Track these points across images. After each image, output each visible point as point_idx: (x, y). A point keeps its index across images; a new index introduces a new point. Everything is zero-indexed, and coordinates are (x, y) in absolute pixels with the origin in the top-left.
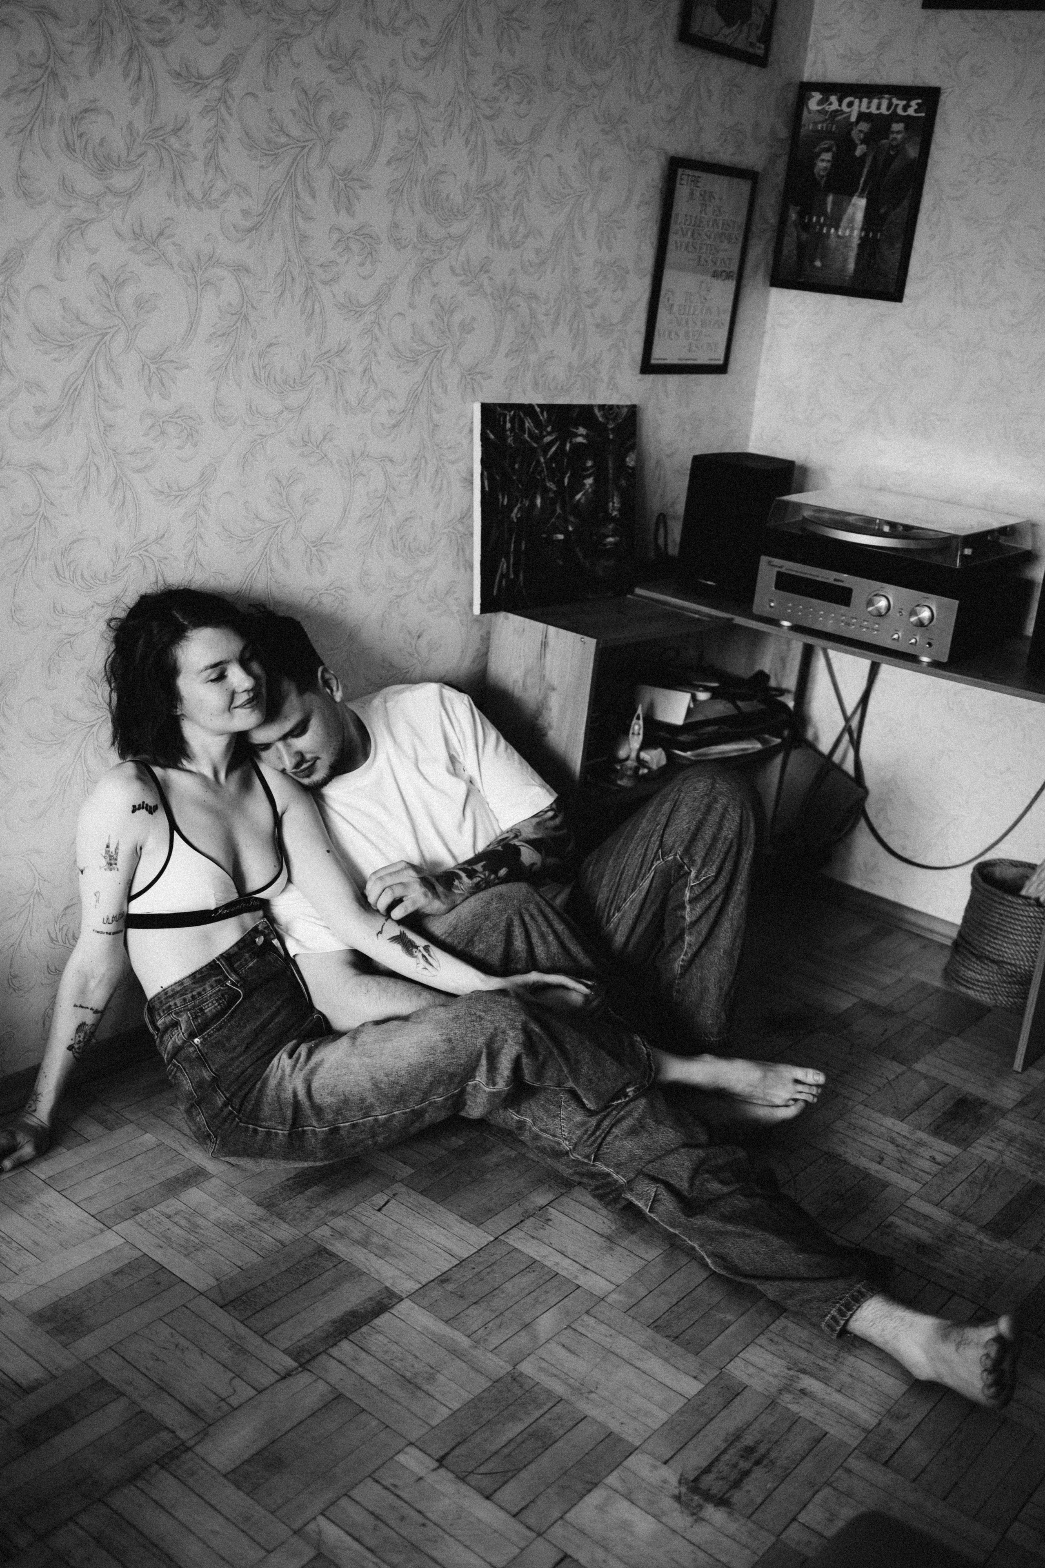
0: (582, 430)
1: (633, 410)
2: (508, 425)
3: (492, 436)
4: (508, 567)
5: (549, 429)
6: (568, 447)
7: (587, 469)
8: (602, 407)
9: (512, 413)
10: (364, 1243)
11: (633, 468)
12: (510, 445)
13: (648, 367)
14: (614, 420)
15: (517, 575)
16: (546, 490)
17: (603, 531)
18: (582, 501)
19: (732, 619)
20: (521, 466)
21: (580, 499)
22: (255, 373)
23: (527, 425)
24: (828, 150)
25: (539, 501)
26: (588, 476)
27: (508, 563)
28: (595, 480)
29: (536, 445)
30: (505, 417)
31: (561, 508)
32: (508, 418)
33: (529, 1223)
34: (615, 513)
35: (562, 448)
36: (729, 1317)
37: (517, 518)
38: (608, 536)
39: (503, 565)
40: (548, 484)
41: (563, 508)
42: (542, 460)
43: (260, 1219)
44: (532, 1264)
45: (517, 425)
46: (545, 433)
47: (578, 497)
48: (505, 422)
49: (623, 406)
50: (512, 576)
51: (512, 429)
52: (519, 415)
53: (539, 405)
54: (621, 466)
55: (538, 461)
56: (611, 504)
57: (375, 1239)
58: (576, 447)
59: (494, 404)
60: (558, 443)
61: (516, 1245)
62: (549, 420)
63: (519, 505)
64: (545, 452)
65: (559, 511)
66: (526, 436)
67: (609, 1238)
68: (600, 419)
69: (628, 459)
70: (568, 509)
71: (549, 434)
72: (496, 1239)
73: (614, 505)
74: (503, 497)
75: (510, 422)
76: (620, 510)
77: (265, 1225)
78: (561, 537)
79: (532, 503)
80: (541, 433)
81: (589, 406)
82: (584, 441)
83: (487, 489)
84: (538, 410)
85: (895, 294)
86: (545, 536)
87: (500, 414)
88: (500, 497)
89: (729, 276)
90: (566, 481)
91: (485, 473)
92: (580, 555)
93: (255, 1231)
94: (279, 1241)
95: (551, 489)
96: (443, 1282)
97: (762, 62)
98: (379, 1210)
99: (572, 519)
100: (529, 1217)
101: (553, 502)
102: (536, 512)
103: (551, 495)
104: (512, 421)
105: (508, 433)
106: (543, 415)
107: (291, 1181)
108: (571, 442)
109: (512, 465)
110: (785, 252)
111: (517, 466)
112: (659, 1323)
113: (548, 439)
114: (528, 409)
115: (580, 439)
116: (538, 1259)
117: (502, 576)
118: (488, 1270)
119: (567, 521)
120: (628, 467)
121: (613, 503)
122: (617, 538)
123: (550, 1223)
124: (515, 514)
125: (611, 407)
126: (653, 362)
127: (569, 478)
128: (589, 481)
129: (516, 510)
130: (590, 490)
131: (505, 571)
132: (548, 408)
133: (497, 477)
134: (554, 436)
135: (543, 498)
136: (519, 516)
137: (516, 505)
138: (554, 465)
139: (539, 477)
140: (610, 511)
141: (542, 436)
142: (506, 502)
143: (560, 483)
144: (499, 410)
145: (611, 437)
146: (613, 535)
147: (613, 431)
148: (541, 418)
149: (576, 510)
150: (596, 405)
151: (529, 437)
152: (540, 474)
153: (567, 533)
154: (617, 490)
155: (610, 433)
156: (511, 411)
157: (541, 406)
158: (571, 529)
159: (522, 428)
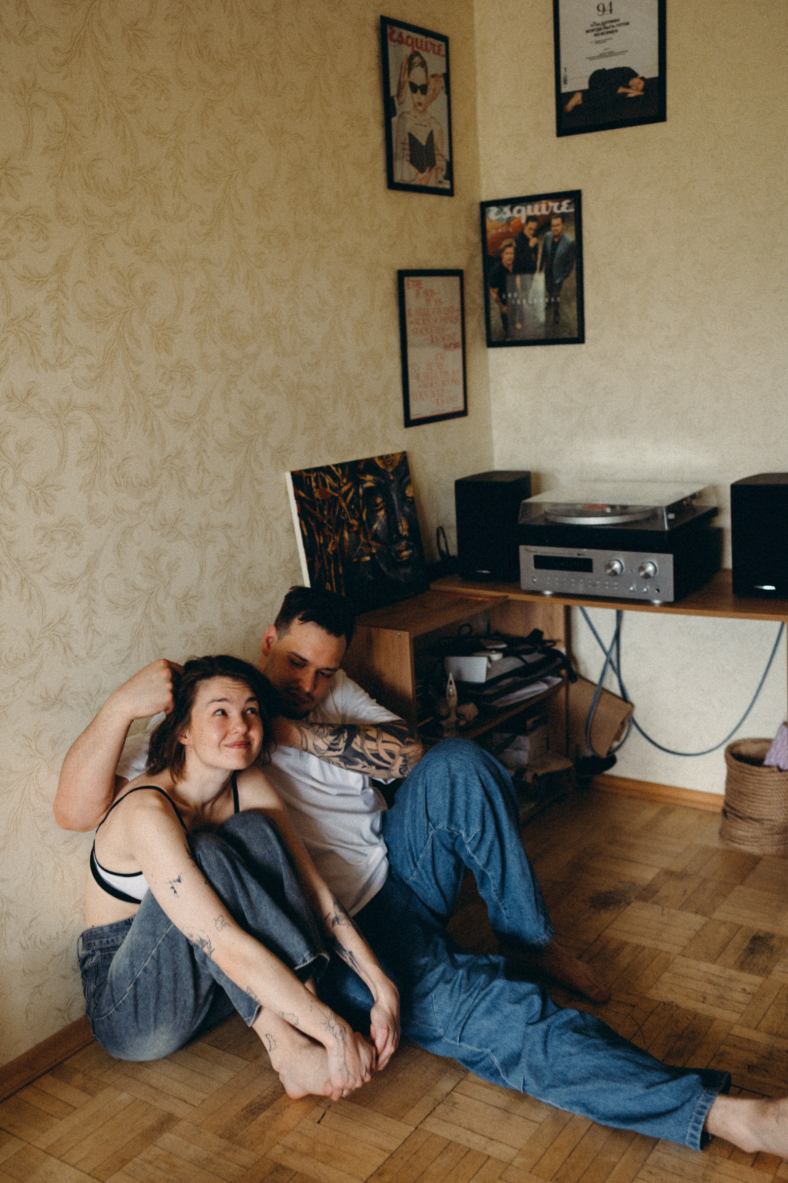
0: (369, 477)
1: (404, 456)
2: (314, 484)
3: (303, 495)
5: (345, 481)
6: (361, 491)
8: (381, 458)
10: (310, 1154)
11: (413, 498)
13: (409, 422)
14: (391, 465)
16: (350, 526)
17: (398, 548)
18: (379, 528)
19: (507, 597)
20: (329, 514)
22: (116, 483)
23: (327, 481)
24: (510, 245)
25: (346, 535)
26: (380, 510)
28: (386, 511)
29: (337, 495)
30: (310, 478)
32: (313, 479)
33: (440, 1109)
35: (356, 493)
36: (613, 1159)
37: (333, 551)
38: (402, 551)
41: (366, 537)
42: (344, 504)
43: (225, 1150)
44: (449, 1145)
45: (320, 484)
47: (375, 527)
48: (310, 482)
49: (397, 454)
51: (317, 487)
52: (321, 475)
54: (403, 498)
55: (341, 508)
56: (400, 527)
57: (319, 1149)
58: (367, 490)
59: (300, 471)
60: (353, 490)
61: (432, 1131)
62: (343, 475)
63: (332, 541)
64: (345, 500)
65: (362, 539)
66: (328, 490)
67: (505, 1110)
69: (407, 492)
70: (370, 538)
71: (345, 484)
72: (416, 1128)
73: (403, 528)
74: (320, 538)
76: (409, 530)
77: (229, 1154)
78: (368, 558)
79: (342, 538)
80: (339, 484)
81: (371, 459)
82: (373, 485)
83: (306, 534)
84: (334, 468)
85: (579, 339)
86: (355, 560)
87: (306, 478)
88: (317, 538)
89: (456, 346)
91: (303, 522)
92: (385, 569)
93: (222, 1161)
94: (244, 1167)
96: (380, 1175)
97: (450, 193)
98: (319, 1122)
99: (373, 543)
100: (439, 1105)
102: (346, 544)
103: (355, 529)
104: (316, 481)
106: (338, 471)
107: (244, 1111)
108: (362, 487)
109: (321, 512)
110: (493, 322)
111: (325, 513)
112: (558, 1176)
113: (345, 488)
114: (326, 470)
115: (369, 484)
116: (452, 1139)
118: (414, 1157)
119: (369, 546)
120: (409, 498)
121: (402, 526)
122: (411, 551)
123: (457, 1106)
124: (330, 548)
125: (387, 457)
126: (412, 417)
128: (381, 513)
129: (330, 545)
130: (383, 520)
132: (341, 466)
133: (312, 523)
134: (349, 485)
135: (349, 533)
136: (333, 549)
137: (330, 542)
138: (353, 507)
139: (343, 518)
140: (401, 532)
141: (341, 487)
142: (322, 541)
143: (360, 519)
144: (305, 474)
145: (392, 477)
146: (407, 549)
147: (392, 473)
148: (337, 474)
149: (375, 537)
150: (376, 457)
151: (331, 490)
152: (344, 515)
153: (372, 555)
154: (404, 516)
155: (390, 475)
156: (313, 473)
157: (336, 466)
158: (374, 551)
159: (324, 484)
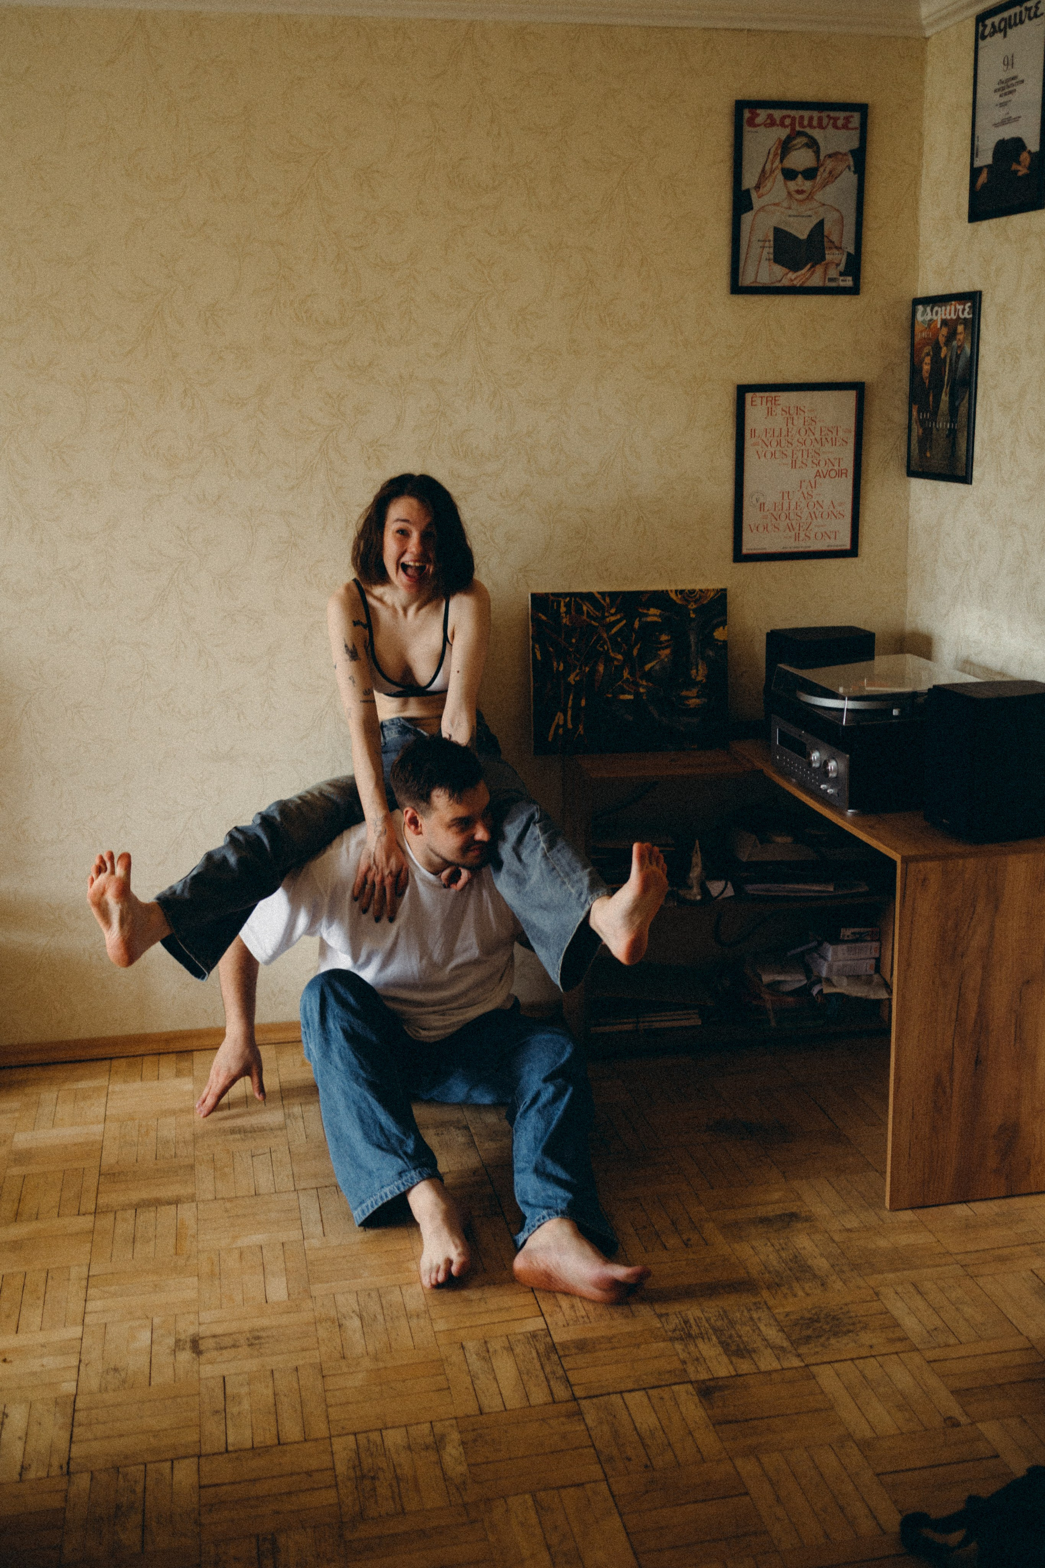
0: (653, 611)
1: (722, 596)
2: (563, 609)
3: (543, 618)
4: (565, 721)
5: (613, 611)
6: (637, 625)
7: (661, 643)
8: (680, 592)
9: (568, 599)
10: (218, 1169)
11: (723, 640)
12: (565, 624)
13: (739, 556)
14: (695, 602)
15: (576, 727)
16: (609, 660)
17: (684, 693)
18: (657, 667)
19: (762, 771)
20: (579, 642)
21: (652, 667)
23: (585, 608)
24: (928, 354)
25: (601, 668)
26: (663, 648)
27: (565, 715)
28: (672, 651)
29: (597, 624)
30: (559, 603)
31: (629, 673)
32: (562, 604)
34: (699, 679)
35: (630, 625)
37: (576, 681)
38: (690, 698)
39: (559, 718)
40: (612, 655)
41: (632, 674)
42: (605, 636)
43: (183, 1141)
45: (573, 610)
46: (606, 614)
47: (650, 665)
48: (559, 606)
49: (708, 590)
50: (570, 726)
51: (568, 612)
52: (577, 601)
53: (599, 593)
54: (708, 640)
55: (600, 638)
56: (694, 671)
57: (227, 1170)
58: (645, 626)
59: (547, 594)
60: (624, 622)
62: (612, 604)
63: (578, 671)
64: (608, 629)
65: (626, 675)
68: (679, 602)
69: (715, 634)
70: (638, 675)
71: (612, 615)
73: (700, 673)
74: (559, 665)
75: (565, 606)
76: (707, 677)
77: (181, 1145)
78: (631, 697)
79: (593, 671)
80: (603, 614)
81: (663, 591)
82: (658, 620)
83: (539, 657)
84: (598, 596)
86: (610, 696)
87: (553, 602)
88: (555, 664)
89: (840, 473)
90: (635, 652)
91: (537, 646)
92: (655, 712)
93: (172, 1146)
94: (176, 1155)
95: (616, 659)
97: (854, 290)
99: (643, 683)
101: (619, 669)
102: (599, 677)
103: (616, 663)
104: (567, 605)
105: (564, 615)
106: (604, 600)
108: (639, 621)
109: (568, 640)
111: (574, 641)
113: (613, 619)
114: (589, 597)
115: (651, 619)
117: (558, 726)
119: (638, 685)
120: (717, 640)
121: (698, 670)
122: (703, 700)
124: (572, 679)
125: (693, 592)
126: (745, 551)
127: (639, 650)
128: (665, 653)
129: (573, 675)
130: (666, 660)
131: (561, 723)
132: (613, 595)
133: (551, 649)
134: (618, 617)
135: (606, 666)
136: (578, 678)
137: (574, 671)
138: (619, 639)
139: (601, 649)
140: (693, 677)
141: (604, 617)
142: (561, 668)
143: (628, 655)
144: (552, 598)
145: (693, 616)
146: (697, 697)
147: (695, 611)
148: (602, 602)
149: (648, 676)
150: (671, 591)
151: (587, 617)
152: (602, 646)
153: (637, 695)
154: (702, 659)
155: (691, 612)
156: (566, 598)
157: (603, 594)
158: (642, 690)
159: (579, 611)
